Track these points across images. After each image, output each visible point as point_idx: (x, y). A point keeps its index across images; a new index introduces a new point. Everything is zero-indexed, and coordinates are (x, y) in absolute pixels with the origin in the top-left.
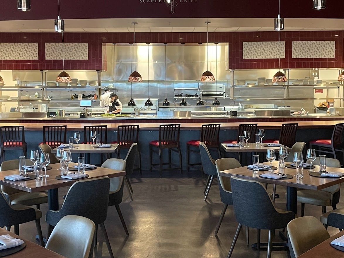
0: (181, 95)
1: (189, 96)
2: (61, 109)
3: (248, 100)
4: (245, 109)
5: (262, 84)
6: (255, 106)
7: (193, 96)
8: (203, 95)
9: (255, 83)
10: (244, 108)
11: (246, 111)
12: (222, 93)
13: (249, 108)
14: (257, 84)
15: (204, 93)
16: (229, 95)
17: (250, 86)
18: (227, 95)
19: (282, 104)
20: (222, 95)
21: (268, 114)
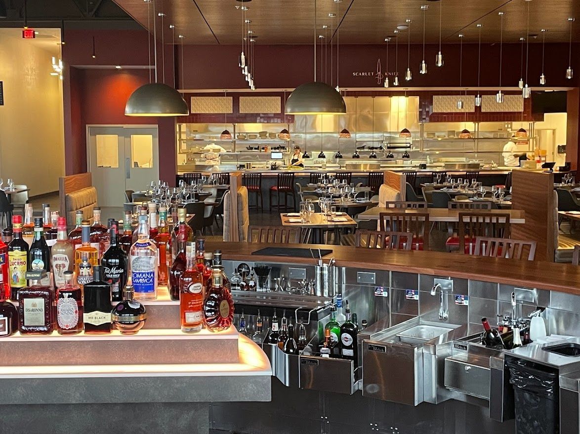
0: (363, 148)
1: (373, 148)
2: (249, 162)
3: (437, 152)
4: (434, 162)
5: (452, 136)
6: (444, 159)
7: (376, 148)
8: (388, 148)
9: (445, 136)
10: (432, 161)
11: (435, 164)
12: (408, 145)
13: (438, 161)
14: (447, 137)
15: (389, 145)
16: (416, 148)
17: (440, 139)
18: (414, 148)
19: (474, 158)
20: (409, 147)
21: (459, 167)
